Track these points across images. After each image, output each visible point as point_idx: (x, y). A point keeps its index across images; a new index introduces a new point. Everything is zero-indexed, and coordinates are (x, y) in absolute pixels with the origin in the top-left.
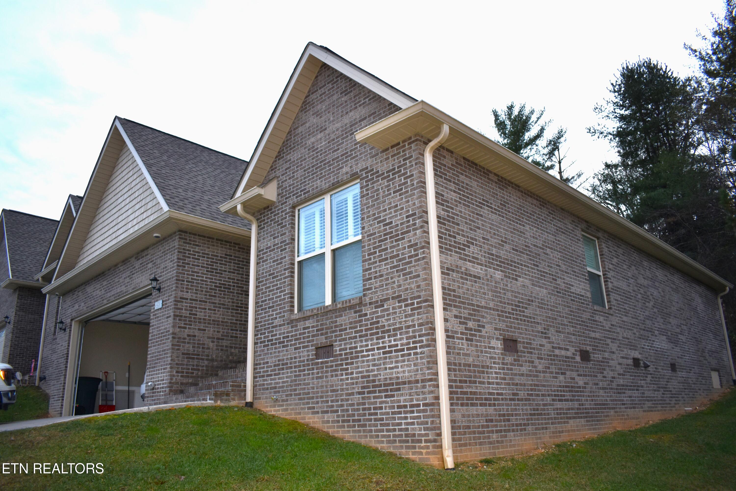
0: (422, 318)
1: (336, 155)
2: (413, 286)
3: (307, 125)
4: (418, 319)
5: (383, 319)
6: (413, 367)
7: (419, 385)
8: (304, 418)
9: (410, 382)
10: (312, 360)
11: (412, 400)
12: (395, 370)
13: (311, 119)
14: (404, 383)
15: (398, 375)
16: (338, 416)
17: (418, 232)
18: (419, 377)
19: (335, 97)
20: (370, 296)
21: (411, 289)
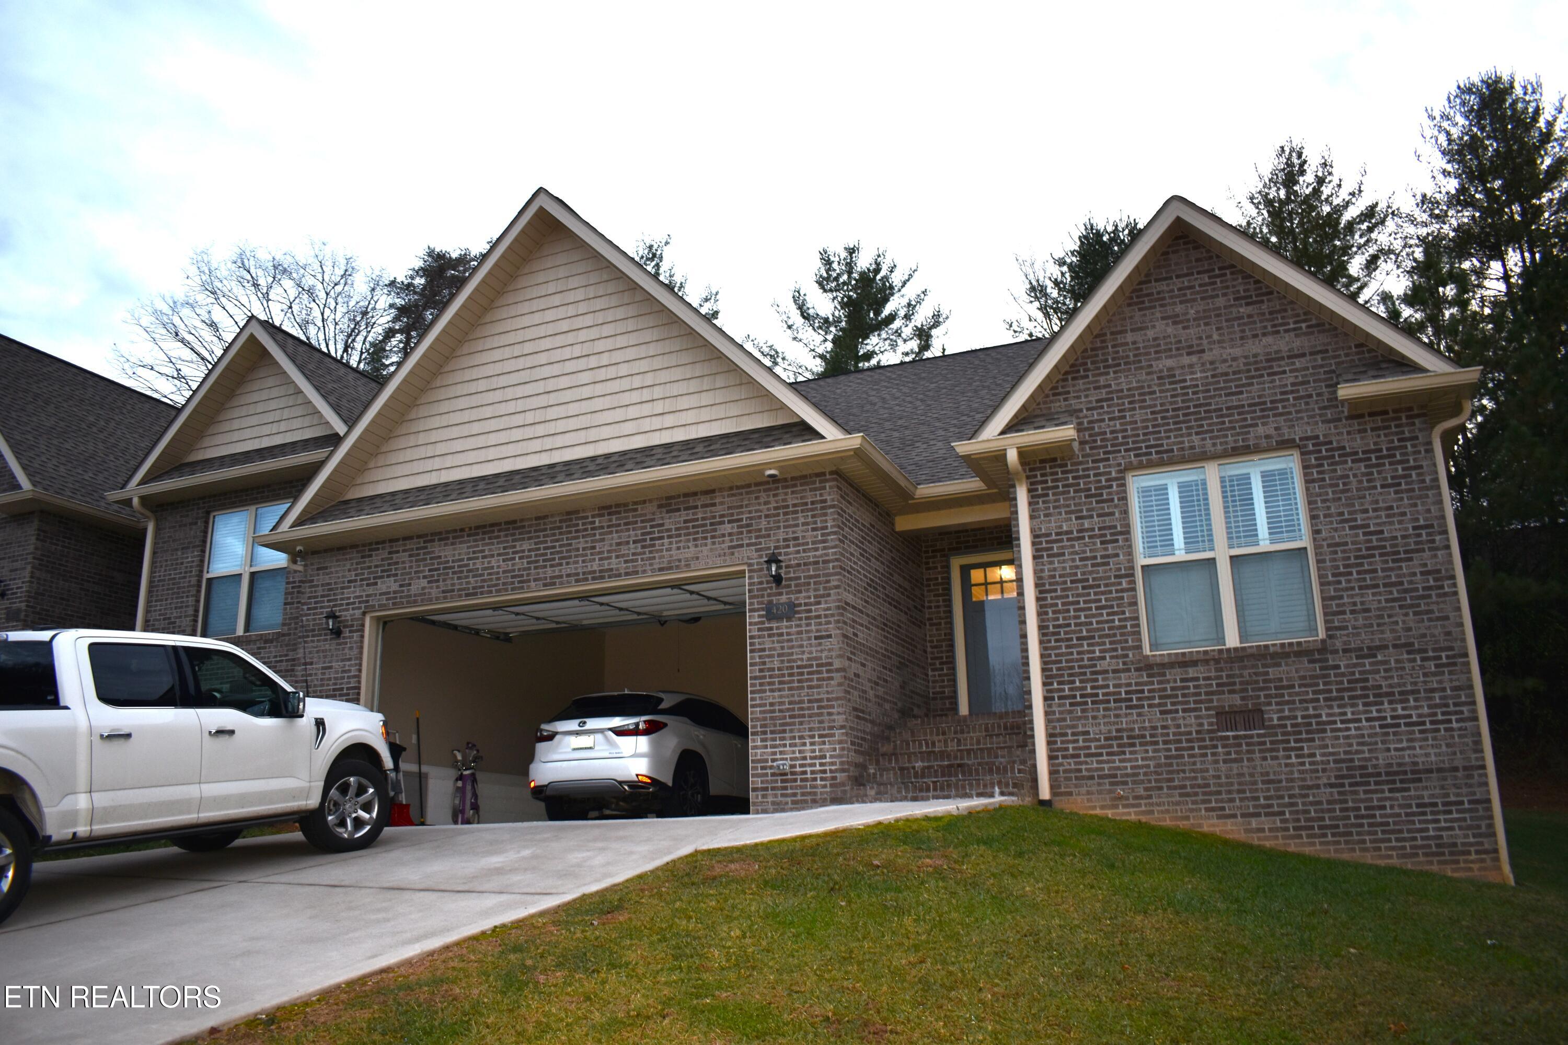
0: (1458, 680)
1: (1234, 401)
2: (1436, 632)
3: (1151, 334)
4: (1451, 680)
5: (1377, 677)
6: (1444, 748)
7: (1459, 774)
8: (1200, 826)
9: (1440, 770)
10: (1209, 732)
11: (1447, 795)
12: (1408, 752)
13: (1160, 325)
14: (1430, 771)
15: (1416, 759)
16: (1284, 821)
17: (1439, 553)
18: (1458, 763)
19: (1221, 301)
20: (1345, 638)
21: (1433, 636)
